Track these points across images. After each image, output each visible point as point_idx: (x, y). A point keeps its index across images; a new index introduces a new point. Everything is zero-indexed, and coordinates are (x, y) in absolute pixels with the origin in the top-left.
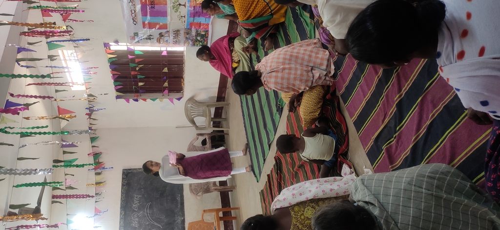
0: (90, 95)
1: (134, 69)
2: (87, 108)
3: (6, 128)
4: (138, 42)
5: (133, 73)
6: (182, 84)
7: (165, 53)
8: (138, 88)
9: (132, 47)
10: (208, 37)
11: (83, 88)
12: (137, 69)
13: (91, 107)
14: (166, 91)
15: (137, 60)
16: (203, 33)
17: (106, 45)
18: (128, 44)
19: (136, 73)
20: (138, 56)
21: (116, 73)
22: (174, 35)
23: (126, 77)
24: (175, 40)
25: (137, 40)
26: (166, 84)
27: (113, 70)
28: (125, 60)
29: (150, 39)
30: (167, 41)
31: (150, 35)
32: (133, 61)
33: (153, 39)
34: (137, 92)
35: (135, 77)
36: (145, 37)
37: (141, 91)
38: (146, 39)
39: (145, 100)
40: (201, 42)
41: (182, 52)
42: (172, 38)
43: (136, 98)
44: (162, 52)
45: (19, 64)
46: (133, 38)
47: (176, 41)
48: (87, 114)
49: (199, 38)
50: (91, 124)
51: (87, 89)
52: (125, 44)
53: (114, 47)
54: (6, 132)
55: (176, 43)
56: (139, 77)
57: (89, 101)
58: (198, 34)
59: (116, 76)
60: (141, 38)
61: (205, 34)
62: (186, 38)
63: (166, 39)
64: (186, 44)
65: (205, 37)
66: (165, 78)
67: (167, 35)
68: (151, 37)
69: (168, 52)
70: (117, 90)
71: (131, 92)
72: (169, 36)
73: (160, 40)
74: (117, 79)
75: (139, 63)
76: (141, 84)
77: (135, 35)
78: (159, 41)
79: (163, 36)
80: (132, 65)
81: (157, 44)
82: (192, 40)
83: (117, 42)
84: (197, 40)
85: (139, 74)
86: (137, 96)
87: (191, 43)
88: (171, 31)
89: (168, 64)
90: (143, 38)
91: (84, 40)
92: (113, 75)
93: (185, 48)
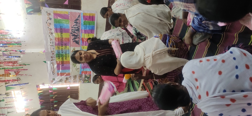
0: (27, 115)
1: (52, 98)
4: (55, 83)
5: (51, 100)
7: (69, 88)
8: (54, 108)
9: (51, 86)
10: (91, 78)
12: (54, 98)
15: (54, 93)
16: (88, 76)
17: (38, 86)
18: (49, 85)
19: (53, 100)
20: (55, 91)
21: (42, 101)
22: (74, 78)
23: (47, 103)
24: (74, 81)
25: (54, 82)
27: (41, 99)
28: (47, 93)
29: (61, 81)
30: (70, 81)
31: (61, 79)
32: (51, 93)
33: (62, 81)
35: (52, 102)
36: (58, 80)
37: (55, 110)
38: (59, 81)
40: (87, 80)
41: (78, 87)
42: (72, 79)
44: (67, 87)
46: (52, 81)
47: (75, 81)
49: (86, 79)
51: (25, 111)
53: (42, 87)
55: (75, 82)
58: (86, 77)
59: (42, 103)
60: (56, 81)
61: (90, 77)
62: (80, 79)
63: (69, 80)
64: (80, 83)
67: (70, 78)
68: (62, 80)
69: (70, 87)
73: (66, 81)
75: (55, 94)
76: (55, 106)
78: (66, 82)
79: (68, 79)
80: (51, 96)
81: (65, 83)
82: (83, 80)
83: (43, 84)
84: (85, 80)
85: (54, 101)
87: (82, 81)
89: (70, 94)
90: (57, 81)
91: (26, 84)
92: (40, 102)
93: (79, 84)
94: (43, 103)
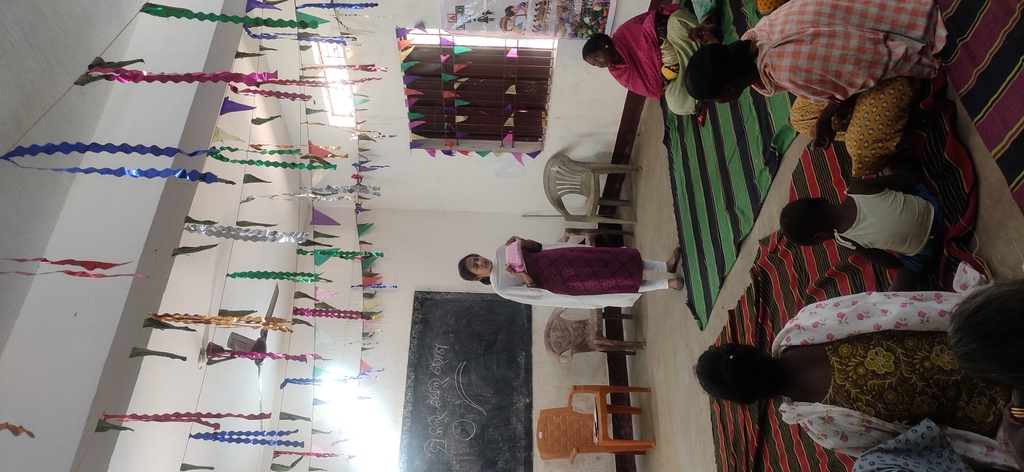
0: (363, 137)
1: (449, 86)
2: (354, 165)
3: (222, 149)
4: (463, 27)
5: (446, 94)
6: (543, 123)
7: (513, 54)
8: (454, 126)
9: (450, 38)
10: (606, 17)
11: (351, 123)
12: (456, 86)
13: (363, 163)
14: (510, 137)
15: (456, 68)
16: (597, 8)
17: (401, 33)
18: (442, 32)
19: (453, 95)
20: (461, 58)
21: (414, 92)
22: (536, 13)
23: (431, 104)
24: (537, 23)
25: (460, 22)
26: (510, 122)
27: (410, 86)
28: (432, 67)
29: (486, 20)
30: (520, 25)
31: (488, 13)
32: (447, 67)
33: (492, 20)
34: (451, 135)
35: (450, 102)
36: (476, 16)
37: (459, 134)
38: (479, 20)
39: (465, 153)
40: (591, 28)
41: (548, 53)
42: (531, 17)
43: (448, 148)
44: (506, 50)
45: (249, 33)
46: (454, 18)
47: (540, 26)
48: (354, 176)
49: (587, 20)
50: (360, 197)
51: (358, 123)
52: (436, 31)
53: (417, 38)
54: (222, 158)
55: (539, 29)
56: (458, 103)
57: (361, 150)
58: (585, 11)
59: (414, 100)
60: (469, 19)
61: (602, 11)
62: (561, 19)
63: (519, 20)
64: (559, 34)
65: (600, 17)
66: (509, 107)
67: (521, 12)
68: (490, 16)
69: (521, 52)
70: (414, 130)
71: (440, 135)
72: (526, 15)
73: (506, 23)
74: (415, 106)
75: (460, 74)
76: (460, 119)
77: (457, 12)
78: (504, 26)
79: (512, 14)
80: (446, 77)
81: (501, 32)
82: (572, 25)
83: (421, 26)
84: (582, 25)
85: (458, 98)
86: (452, 145)
87: (569, 30)
88: (530, 3)
89: (519, 78)
90: (472, 18)
91: (367, 5)
92: (409, 97)
93: (556, 41)
94: (416, 104)
